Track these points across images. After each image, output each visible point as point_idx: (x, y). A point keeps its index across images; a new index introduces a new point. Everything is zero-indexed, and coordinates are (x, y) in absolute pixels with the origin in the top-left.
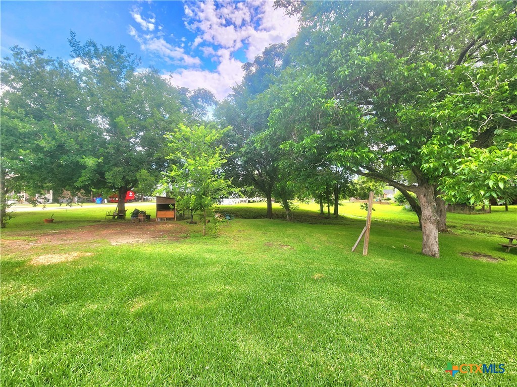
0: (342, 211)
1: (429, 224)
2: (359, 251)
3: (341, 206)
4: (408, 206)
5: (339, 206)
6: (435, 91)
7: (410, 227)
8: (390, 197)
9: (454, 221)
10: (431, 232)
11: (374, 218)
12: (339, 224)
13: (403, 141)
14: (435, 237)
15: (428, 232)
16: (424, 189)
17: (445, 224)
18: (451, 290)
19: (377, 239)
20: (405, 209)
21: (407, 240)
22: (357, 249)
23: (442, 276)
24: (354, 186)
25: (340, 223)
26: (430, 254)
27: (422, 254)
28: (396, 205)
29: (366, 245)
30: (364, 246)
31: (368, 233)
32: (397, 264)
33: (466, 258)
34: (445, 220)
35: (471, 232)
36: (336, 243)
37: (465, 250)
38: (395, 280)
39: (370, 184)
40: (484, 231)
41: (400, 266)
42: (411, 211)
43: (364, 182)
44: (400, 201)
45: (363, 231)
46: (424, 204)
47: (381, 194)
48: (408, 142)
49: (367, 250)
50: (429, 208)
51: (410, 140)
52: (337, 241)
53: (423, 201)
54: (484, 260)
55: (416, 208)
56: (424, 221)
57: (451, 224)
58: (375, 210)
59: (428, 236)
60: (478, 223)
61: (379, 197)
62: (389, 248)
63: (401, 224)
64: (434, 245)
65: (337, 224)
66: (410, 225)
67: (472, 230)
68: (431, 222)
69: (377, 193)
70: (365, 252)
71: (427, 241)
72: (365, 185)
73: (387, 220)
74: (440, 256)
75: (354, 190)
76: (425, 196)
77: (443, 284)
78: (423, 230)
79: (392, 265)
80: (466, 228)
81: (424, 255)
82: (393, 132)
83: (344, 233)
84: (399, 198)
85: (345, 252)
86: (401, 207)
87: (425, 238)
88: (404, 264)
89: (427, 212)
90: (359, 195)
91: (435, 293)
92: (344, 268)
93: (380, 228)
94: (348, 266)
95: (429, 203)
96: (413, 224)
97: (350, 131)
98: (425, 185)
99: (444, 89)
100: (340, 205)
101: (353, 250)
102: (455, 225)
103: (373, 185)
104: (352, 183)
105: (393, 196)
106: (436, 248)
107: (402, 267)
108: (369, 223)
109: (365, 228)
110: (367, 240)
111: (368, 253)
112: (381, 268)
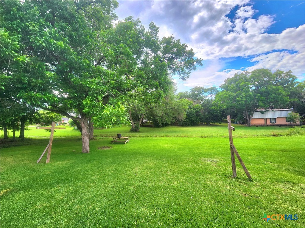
0: (28, 134)
1: (85, 137)
2: (43, 161)
3: (27, 131)
4: (76, 127)
5: (25, 131)
6: (89, 74)
7: (77, 139)
8: (66, 122)
9: (97, 133)
10: (86, 141)
11: (55, 136)
12: (25, 145)
13: (73, 94)
14: (88, 143)
15: (85, 141)
16: (84, 119)
17: (93, 135)
18: (93, 166)
19: (57, 150)
20: (74, 129)
21: (75, 147)
22: (41, 160)
23: (90, 161)
24: (40, 116)
25: (27, 143)
26: (86, 152)
27: (82, 153)
28: (70, 127)
29: (49, 156)
30: (47, 157)
31: (50, 148)
32: (68, 163)
33: (100, 150)
34: (93, 133)
35: (102, 138)
36: (22, 160)
37: (100, 146)
38: (67, 172)
39: (53, 114)
40: (107, 136)
41: (70, 163)
42: (78, 130)
43: (48, 113)
44: (72, 124)
45: (47, 148)
46: (83, 127)
47: (60, 121)
48: (76, 95)
49: (49, 159)
50: (86, 129)
51: (77, 95)
52: (23, 158)
53: (83, 125)
54: (106, 149)
55: (80, 129)
56: (83, 135)
57: (95, 135)
58: (56, 131)
59: (85, 143)
60: (105, 133)
61: (59, 123)
62: (64, 154)
63: (72, 138)
64: (87, 147)
65: (23, 145)
66: (77, 138)
67: (103, 136)
68: (86, 136)
69: (58, 120)
70: (48, 161)
71: (85, 146)
72: (48, 115)
73: (64, 137)
74: (90, 151)
75: (40, 118)
76: (84, 123)
77: (90, 165)
78: (83, 140)
79: (66, 164)
80: (101, 136)
81: (83, 153)
82: (68, 88)
83: (30, 151)
84: (72, 123)
85: (31, 165)
86: (72, 128)
87: (83, 144)
88: (72, 161)
89: (85, 131)
90: (44, 122)
91: (86, 171)
92: (31, 177)
93: (59, 142)
94: (34, 175)
95: (86, 126)
96: (78, 137)
97: (39, 81)
98: (84, 117)
99: (92, 75)
100: (26, 129)
101: (38, 162)
102: (97, 135)
103: (55, 115)
104: (38, 114)
105: (68, 122)
106: (88, 149)
107: (71, 163)
108: (51, 142)
109: (49, 145)
110: (49, 152)
111: (50, 161)
112: (59, 168)
